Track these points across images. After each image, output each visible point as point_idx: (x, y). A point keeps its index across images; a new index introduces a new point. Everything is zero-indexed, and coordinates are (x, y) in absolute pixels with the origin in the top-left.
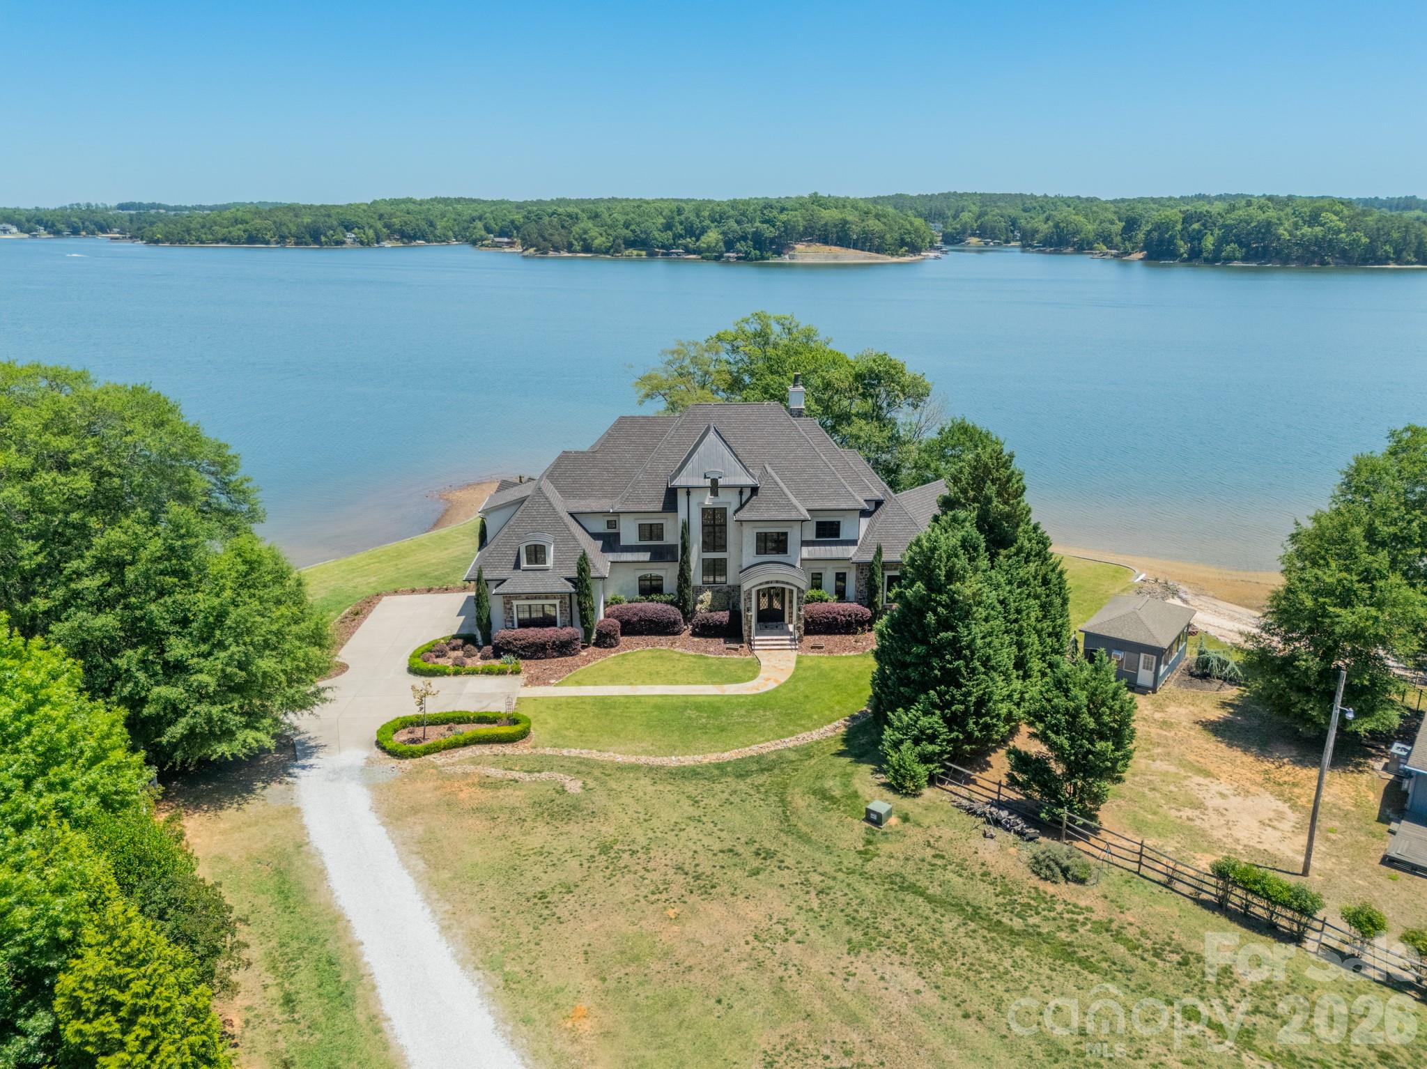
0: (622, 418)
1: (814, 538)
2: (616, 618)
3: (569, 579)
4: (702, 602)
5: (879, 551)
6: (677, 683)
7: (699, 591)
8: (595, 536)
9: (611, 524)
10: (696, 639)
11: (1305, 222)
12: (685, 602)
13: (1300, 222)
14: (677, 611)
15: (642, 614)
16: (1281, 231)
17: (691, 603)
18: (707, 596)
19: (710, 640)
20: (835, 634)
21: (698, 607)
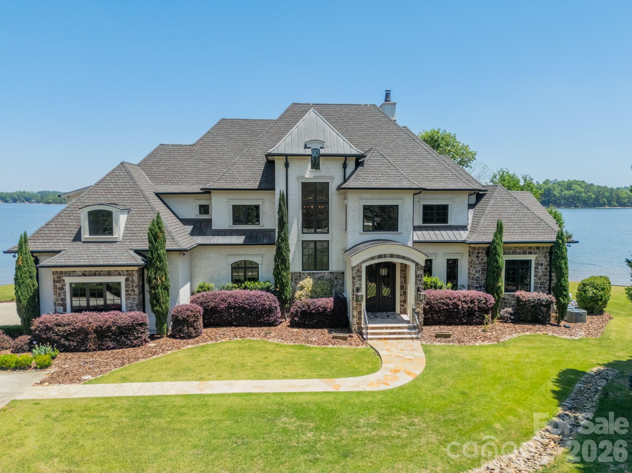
0: (223, 120)
1: (421, 224)
2: (201, 304)
3: (138, 252)
4: (302, 288)
5: (500, 229)
6: (268, 377)
7: (298, 277)
8: (185, 222)
9: (204, 209)
10: (295, 330)
11: (565, 189)
12: (283, 286)
13: (563, 189)
14: (272, 296)
15: (231, 300)
16: (555, 192)
17: (289, 289)
18: (308, 282)
19: (311, 331)
20: (456, 324)
21: (298, 293)
